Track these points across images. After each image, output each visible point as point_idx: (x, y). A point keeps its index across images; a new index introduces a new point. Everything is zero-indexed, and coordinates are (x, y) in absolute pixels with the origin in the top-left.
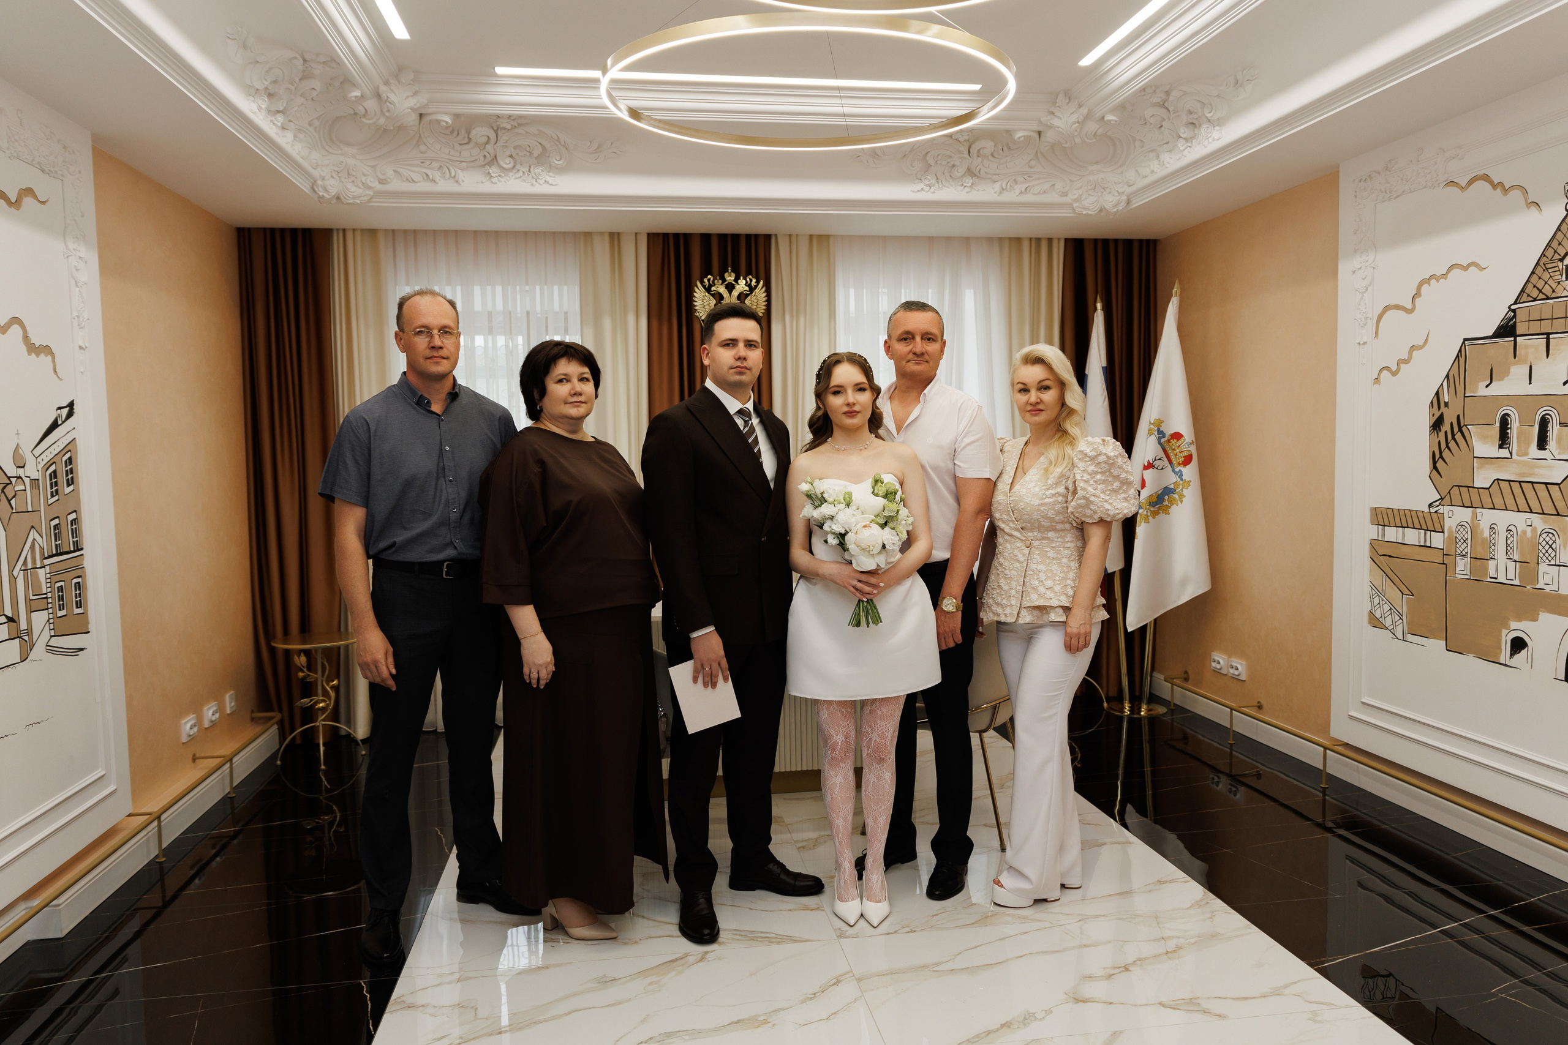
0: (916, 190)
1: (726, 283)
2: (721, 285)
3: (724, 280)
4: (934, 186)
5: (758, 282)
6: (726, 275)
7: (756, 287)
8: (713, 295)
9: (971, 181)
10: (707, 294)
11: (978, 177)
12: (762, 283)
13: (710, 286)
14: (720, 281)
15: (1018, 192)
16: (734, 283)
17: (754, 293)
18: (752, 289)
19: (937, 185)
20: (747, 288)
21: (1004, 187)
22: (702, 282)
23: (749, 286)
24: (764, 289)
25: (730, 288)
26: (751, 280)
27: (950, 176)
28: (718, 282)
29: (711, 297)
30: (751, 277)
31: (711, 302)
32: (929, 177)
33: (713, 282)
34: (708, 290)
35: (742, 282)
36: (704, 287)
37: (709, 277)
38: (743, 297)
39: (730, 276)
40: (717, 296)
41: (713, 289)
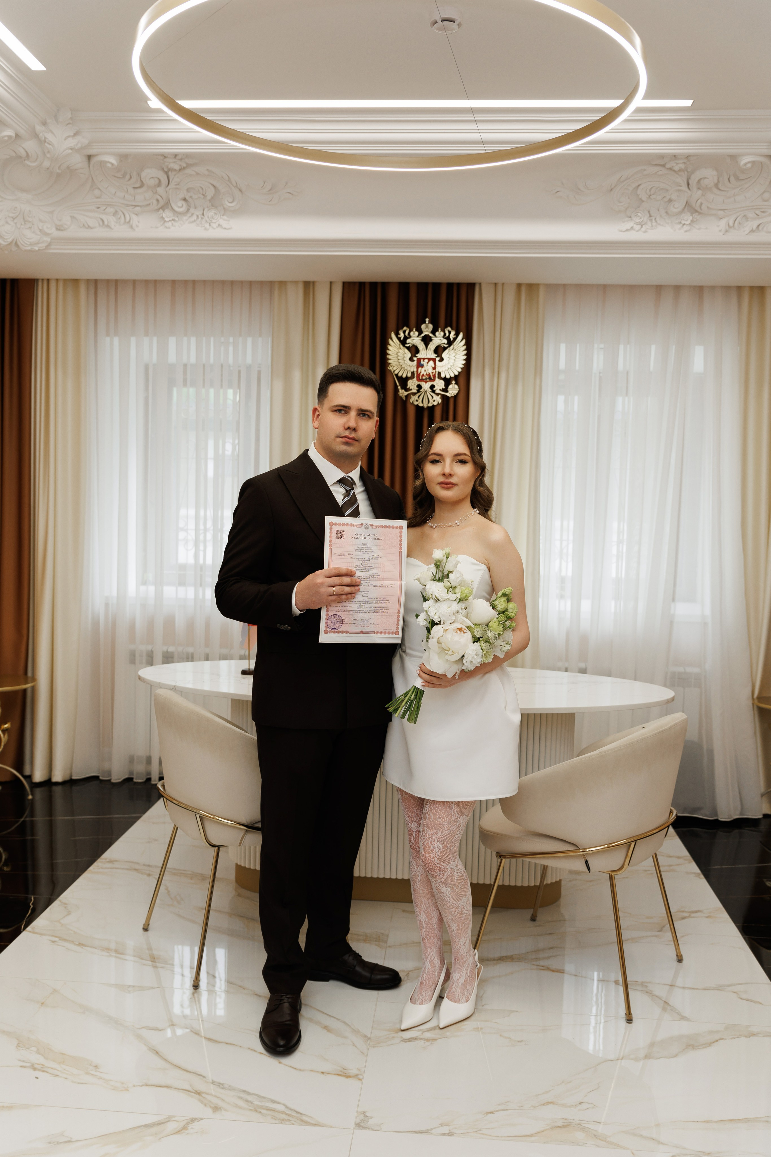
0: (624, 229)
1: (423, 335)
2: (418, 336)
3: (420, 332)
4: (646, 224)
5: (457, 335)
6: (423, 326)
7: (455, 339)
8: (408, 348)
9: (691, 218)
10: (401, 346)
11: (700, 213)
12: (461, 336)
13: (406, 338)
14: (417, 333)
15: (747, 230)
16: (431, 335)
17: (452, 347)
18: (450, 343)
19: (649, 224)
20: (445, 341)
21: (731, 224)
22: (397, 334)
23: (448, 338)
24: (464, 342)
25: (427, 340)
26: (450, 332)
27: (666, 212)
28: (414, 334)
29: (406, 350)
30: (449, 329)
31: (405, 355)
32: (639, 214)
33: (409, 334)
34: (403, 342)
35: (440, 334)
36: (399, 339)
37: (405, 328)
38: (440, 350)
39: (427, 327)
40: (413, 350)
41: (408, 341)
